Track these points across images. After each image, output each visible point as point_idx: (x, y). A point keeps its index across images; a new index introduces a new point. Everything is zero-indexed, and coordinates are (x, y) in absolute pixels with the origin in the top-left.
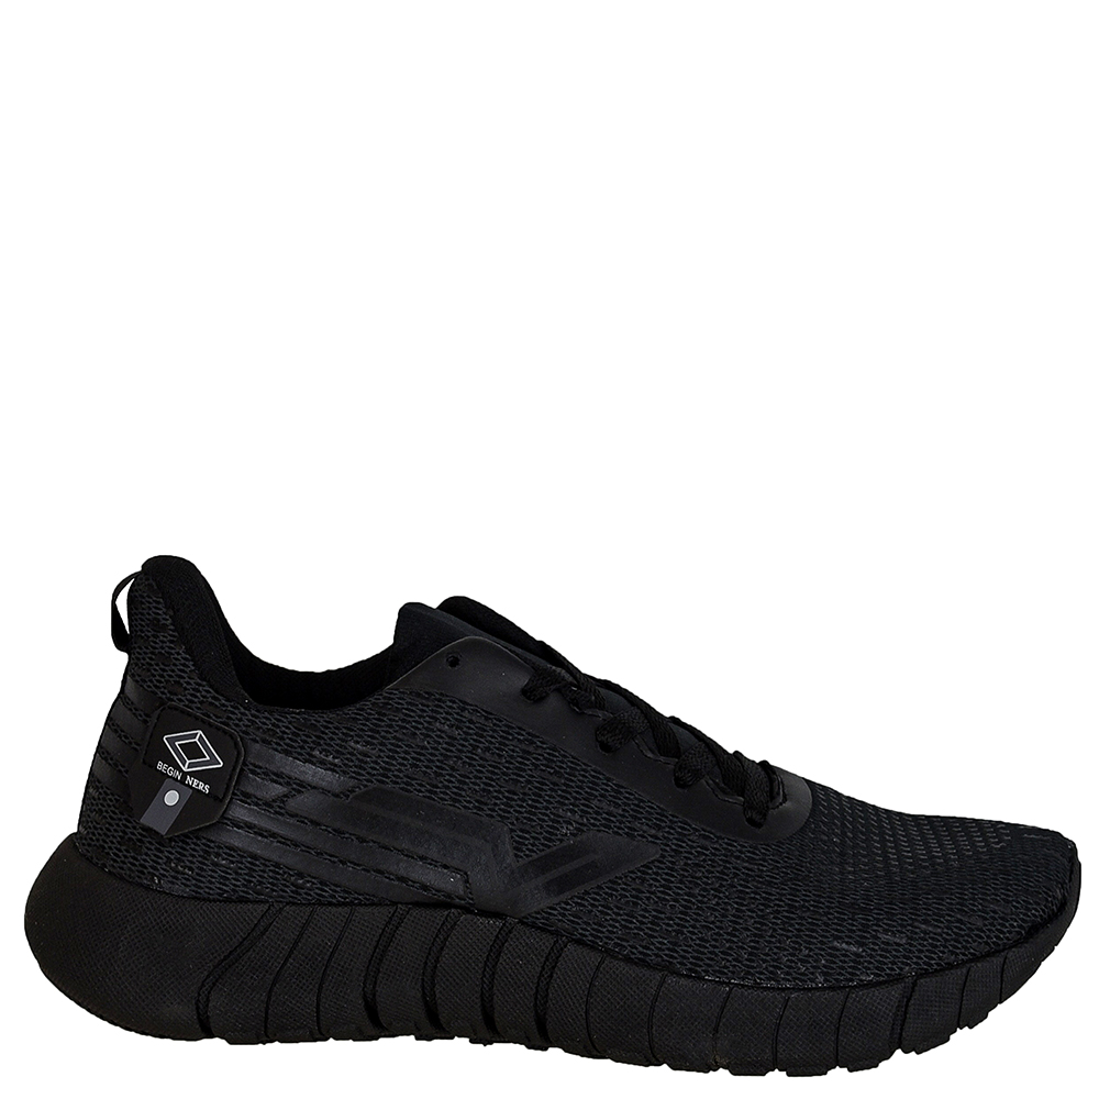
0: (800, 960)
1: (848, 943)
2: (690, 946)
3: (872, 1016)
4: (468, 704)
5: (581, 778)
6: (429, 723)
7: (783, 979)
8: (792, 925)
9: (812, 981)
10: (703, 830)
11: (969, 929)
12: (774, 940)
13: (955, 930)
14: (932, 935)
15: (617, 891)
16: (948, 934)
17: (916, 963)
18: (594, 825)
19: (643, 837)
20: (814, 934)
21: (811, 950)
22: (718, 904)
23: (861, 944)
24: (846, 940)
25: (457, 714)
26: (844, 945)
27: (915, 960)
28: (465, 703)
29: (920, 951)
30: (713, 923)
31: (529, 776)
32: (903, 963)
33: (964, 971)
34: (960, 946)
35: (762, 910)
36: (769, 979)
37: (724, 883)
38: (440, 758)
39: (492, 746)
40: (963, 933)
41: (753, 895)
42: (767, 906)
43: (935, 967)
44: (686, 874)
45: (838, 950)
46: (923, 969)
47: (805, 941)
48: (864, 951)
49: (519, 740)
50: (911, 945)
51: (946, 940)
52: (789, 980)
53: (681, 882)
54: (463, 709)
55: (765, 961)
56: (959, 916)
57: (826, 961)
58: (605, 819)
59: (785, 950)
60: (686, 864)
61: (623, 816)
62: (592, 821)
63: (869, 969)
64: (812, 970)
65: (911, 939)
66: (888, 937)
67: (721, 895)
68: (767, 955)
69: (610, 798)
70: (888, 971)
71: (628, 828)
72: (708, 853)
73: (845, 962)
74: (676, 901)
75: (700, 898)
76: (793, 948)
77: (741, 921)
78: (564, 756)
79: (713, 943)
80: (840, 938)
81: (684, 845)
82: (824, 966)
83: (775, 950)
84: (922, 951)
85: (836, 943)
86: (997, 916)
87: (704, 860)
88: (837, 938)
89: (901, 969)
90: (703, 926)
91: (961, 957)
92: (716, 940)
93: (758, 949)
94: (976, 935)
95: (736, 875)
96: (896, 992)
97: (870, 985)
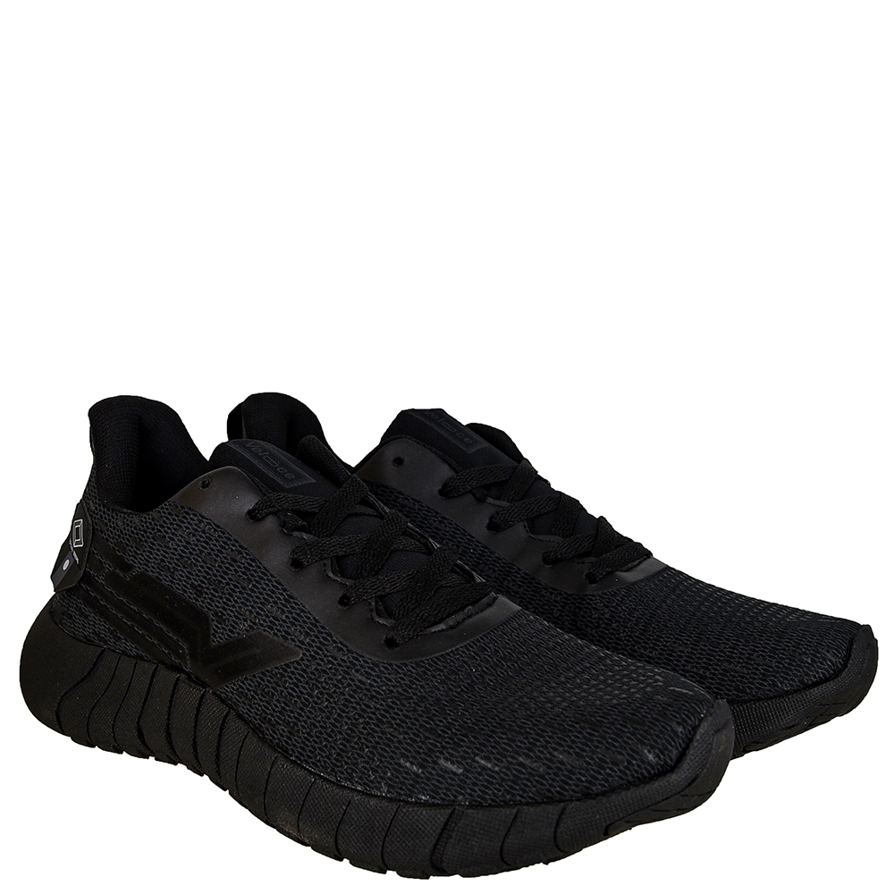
0: (372, 769)
1: (412, 763)
2: (300, 737)
3: (417, 832)
4: (205, 518)
5: (264, 586)
6: (175, 529)
7: (357, 782)
8: (373, 737)
9: (378, 789)
10: (341, 643)
11: (530, 774)
12: (356, 746)
13: (514, 772)
14: (489, 772)
15: (264, 681)
16: (506, 774)
17: (470, 795)
18: (262, 625)
19: (293, 640)
20: (387, 749)
21: (381, 762)
22: (327, 707)
23: (422, 766)
24: (411, 759)
25: (196, 525)
26: (408, 764)
27: (469, 791)
28: (203, 517)
29: (475, 784)
30: (319, 722)
31: (229, 579)
32: (457, 791)
33: (515, 811)
34: (517, 787)
35: (356, 720)
36: (346, 779)
37: (337, 690)
38: (178, 557)
39: (212, 553)
40: (523, 776)
41: (355, 705)
42: (362, 717)
43: (490, 802)
44: (313, 677)
45: (402, 767)
46: (476, 801)
47: (379, 754)
48: (423, 773)
49: (232, 550)
50: (467, 777)
51: (503, 779)
52: (360, 784)
53: (307, 683)
54: (201, 522)
55: (347, 763)
56: (521, 759)
57: (392, 774)
58: (270, 621)
59: (362, 757)
60: (316, 669)
61: (284, 621)
62: (262, 622)
63: (426, 790)
64: (379, 779)
65: (468, 771)
66: (449, 765)
67: (331, 700)
68: (349, 758)
69: (280, 606)
70: (443, 796)
71: (286, 632)
72: (335, 662)
73: (407, 779)
74: (299, 697)
75: (316, 699)
76: (369, 757)
77: (338, 725)
78: (259, 567)
79: (315, 739)
80: (407, 757)
81: (321, 653)
82: (390, 779)
83: (356, 756)
84: (476, 785)
85: (402, 761)
86: (563, 767)
87: (330, 669)
88: (403, 755)
89: (455, 797)
90: (312, 723)
91: (518, 798)
92: (318, 737)
93: (344, 751)
94: (537, 781)
95: (349, 685)
96: (442, 815)
97: (425, 804)
